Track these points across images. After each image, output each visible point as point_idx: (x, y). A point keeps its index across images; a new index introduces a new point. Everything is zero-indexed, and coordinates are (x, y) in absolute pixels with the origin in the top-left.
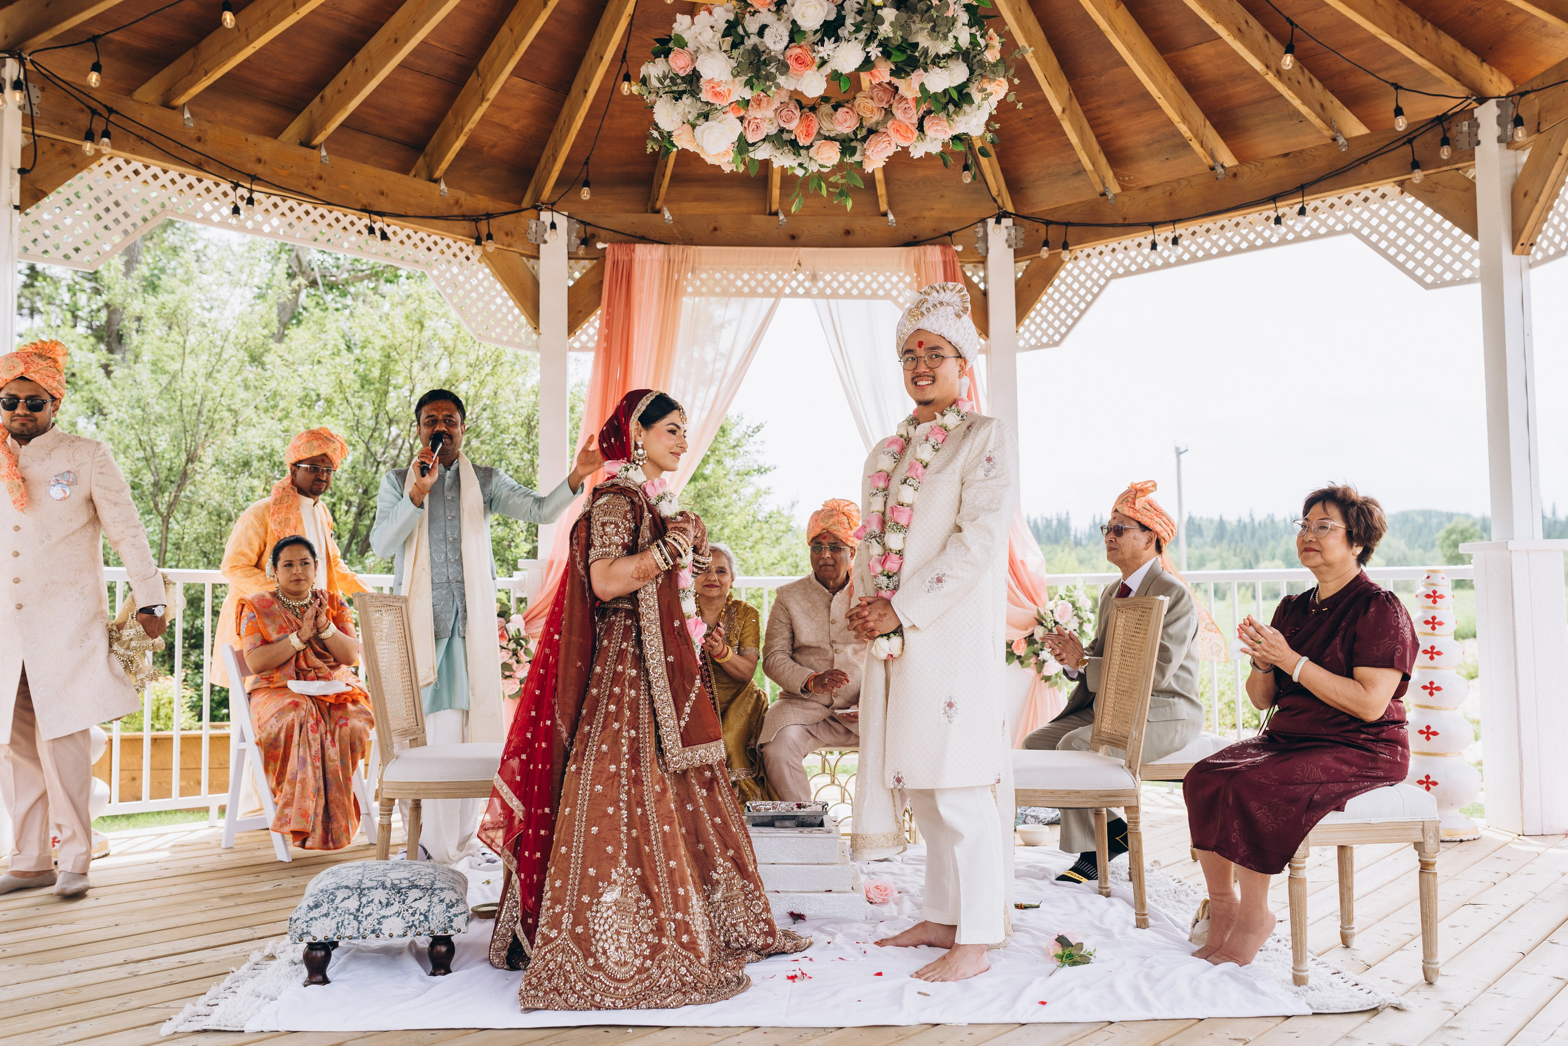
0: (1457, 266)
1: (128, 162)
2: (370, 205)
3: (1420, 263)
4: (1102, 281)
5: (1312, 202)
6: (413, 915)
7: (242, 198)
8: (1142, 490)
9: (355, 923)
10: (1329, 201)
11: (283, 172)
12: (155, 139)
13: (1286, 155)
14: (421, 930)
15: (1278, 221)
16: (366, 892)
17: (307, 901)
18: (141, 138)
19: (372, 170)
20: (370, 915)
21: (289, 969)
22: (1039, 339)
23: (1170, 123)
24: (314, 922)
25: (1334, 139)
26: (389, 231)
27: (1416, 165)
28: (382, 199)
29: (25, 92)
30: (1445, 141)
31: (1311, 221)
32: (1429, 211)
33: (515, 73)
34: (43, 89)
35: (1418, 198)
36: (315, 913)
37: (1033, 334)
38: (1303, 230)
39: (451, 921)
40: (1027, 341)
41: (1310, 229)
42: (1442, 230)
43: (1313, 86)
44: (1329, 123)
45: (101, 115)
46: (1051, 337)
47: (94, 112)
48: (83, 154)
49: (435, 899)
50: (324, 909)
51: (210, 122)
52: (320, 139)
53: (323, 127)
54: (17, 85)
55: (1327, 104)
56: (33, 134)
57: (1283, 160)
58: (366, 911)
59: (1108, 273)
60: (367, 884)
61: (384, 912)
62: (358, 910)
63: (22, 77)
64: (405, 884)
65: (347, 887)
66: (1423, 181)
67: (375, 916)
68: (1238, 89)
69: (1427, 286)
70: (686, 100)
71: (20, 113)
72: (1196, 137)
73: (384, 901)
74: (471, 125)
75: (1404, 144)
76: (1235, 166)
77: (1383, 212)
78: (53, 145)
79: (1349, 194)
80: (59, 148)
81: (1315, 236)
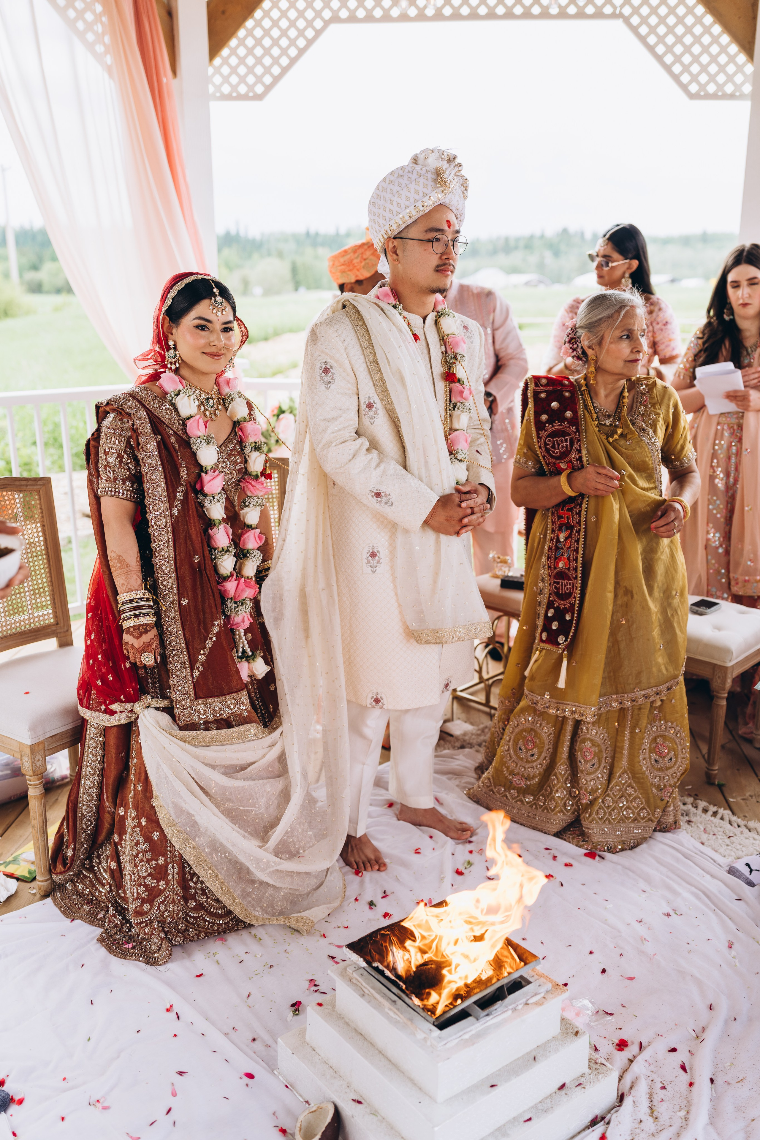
0: (722, 78)
4: (318, 24)
22: (234, 88)
37: (226, 79)
40: (218, 88)
46: (251, 88)
59: (327, 14)
69: (692, 96)
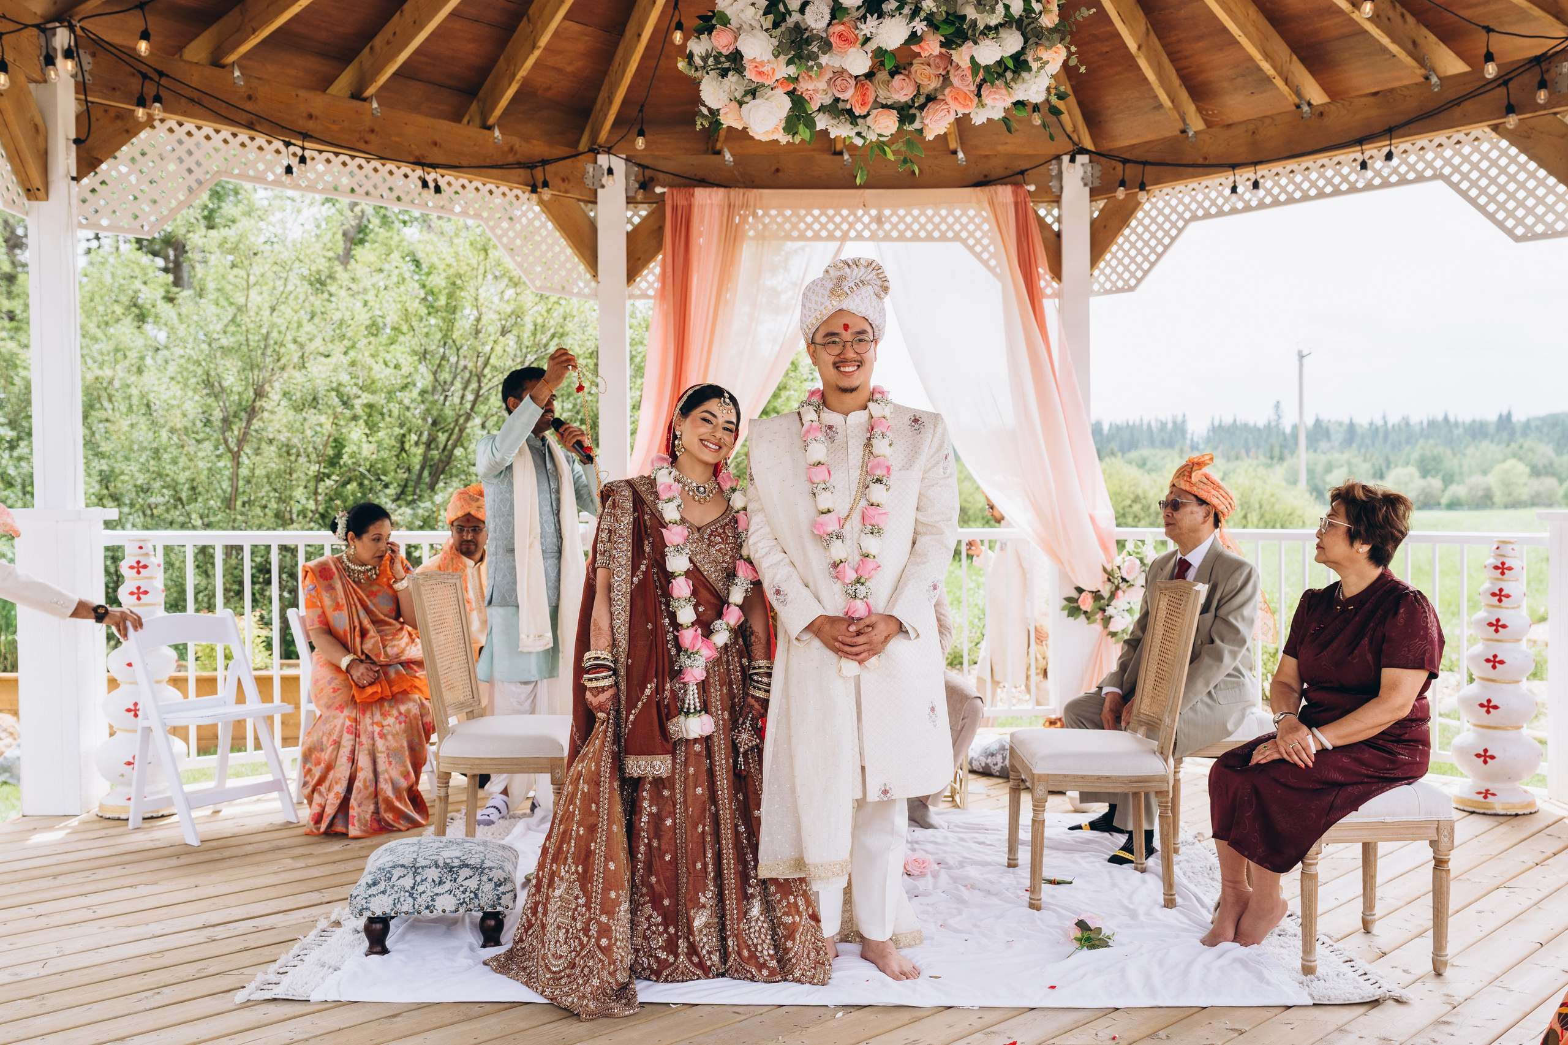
0: (1550, 218)
1: (181, 124)
2: (423, 157)
3: (1511, 214)
4: (1181, 223)
5: (1400, 145)
6: (464, 892)
7: (294, 154)
8: (1198, 464)
9: (411, 900)
10: (1419, 144)
11: (336, 128)
12: (206, 101)
13: (1376, 94)
14: (471, 906)
15: (1364, 165)
16: (420, 870)
17: (366, 878)
18: (192, 100)
19: (423, 120)
20: (424, 892)
21: (352, 938)
23: (1251, 59)
24: (373, 899)
25: (1427, 78)
26: (442, 182)
27: (1510, 109)
28: (436, 150)
29: (76, 59)
30: (1543, 84)
31: (1399, 165)
32: (1523, 158)
33: (567, 17)
34: (93, 55)
35: (1512, 143)
36: (373, 890)
38: (1390, 175)
39: (499, 898)
41: (1398, 174)
42: (1536, 178)
43: (1405, 21)
44: (1421, 61)
45: (151, 79)
47: (145, 76)
48: (135, 119)
49: (485, 878)
50: (381, 886)
51: (260, 79)
52: (371, 91)
53: (373, 80)
54: (68, 54)
55: (1420, 41)
56: (86, 101)
57: (1372, 100)
58: (421, 889)
59: (1187, 215)
60: (422, 862)
61: (437, 890)
62: (413, 888)
63: (72, 43)
64: (457, 863)
65: (402, 866)
66: (1517, 127)
67: (429, 893)
68: (1325, 24)
69: (1517, 239)
70: (732, 77)
71: (72, 81)
72: (1280, 74)
73: (437, 880)
74: (522, 73)
75: (1499, 86)
76: (1322, 105)
77: (1475, 157)
78: (106, 111)
79: (1440, 137)
80: (112, 114)
81: (1403, 181)
